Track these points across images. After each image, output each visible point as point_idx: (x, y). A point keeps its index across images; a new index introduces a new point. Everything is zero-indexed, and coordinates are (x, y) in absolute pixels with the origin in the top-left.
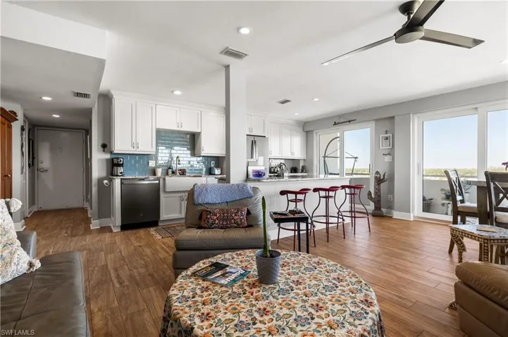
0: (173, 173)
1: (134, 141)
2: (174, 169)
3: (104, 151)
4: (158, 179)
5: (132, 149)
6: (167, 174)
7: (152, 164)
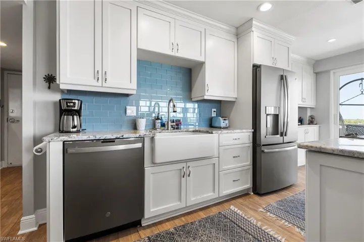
0: (163, 125)
1: (98, 68)
2: (165, 120)
3: (49, 88)
4: (141, 139)
5: (95, 83)
6: (154, 127)
7: (131, 111)
